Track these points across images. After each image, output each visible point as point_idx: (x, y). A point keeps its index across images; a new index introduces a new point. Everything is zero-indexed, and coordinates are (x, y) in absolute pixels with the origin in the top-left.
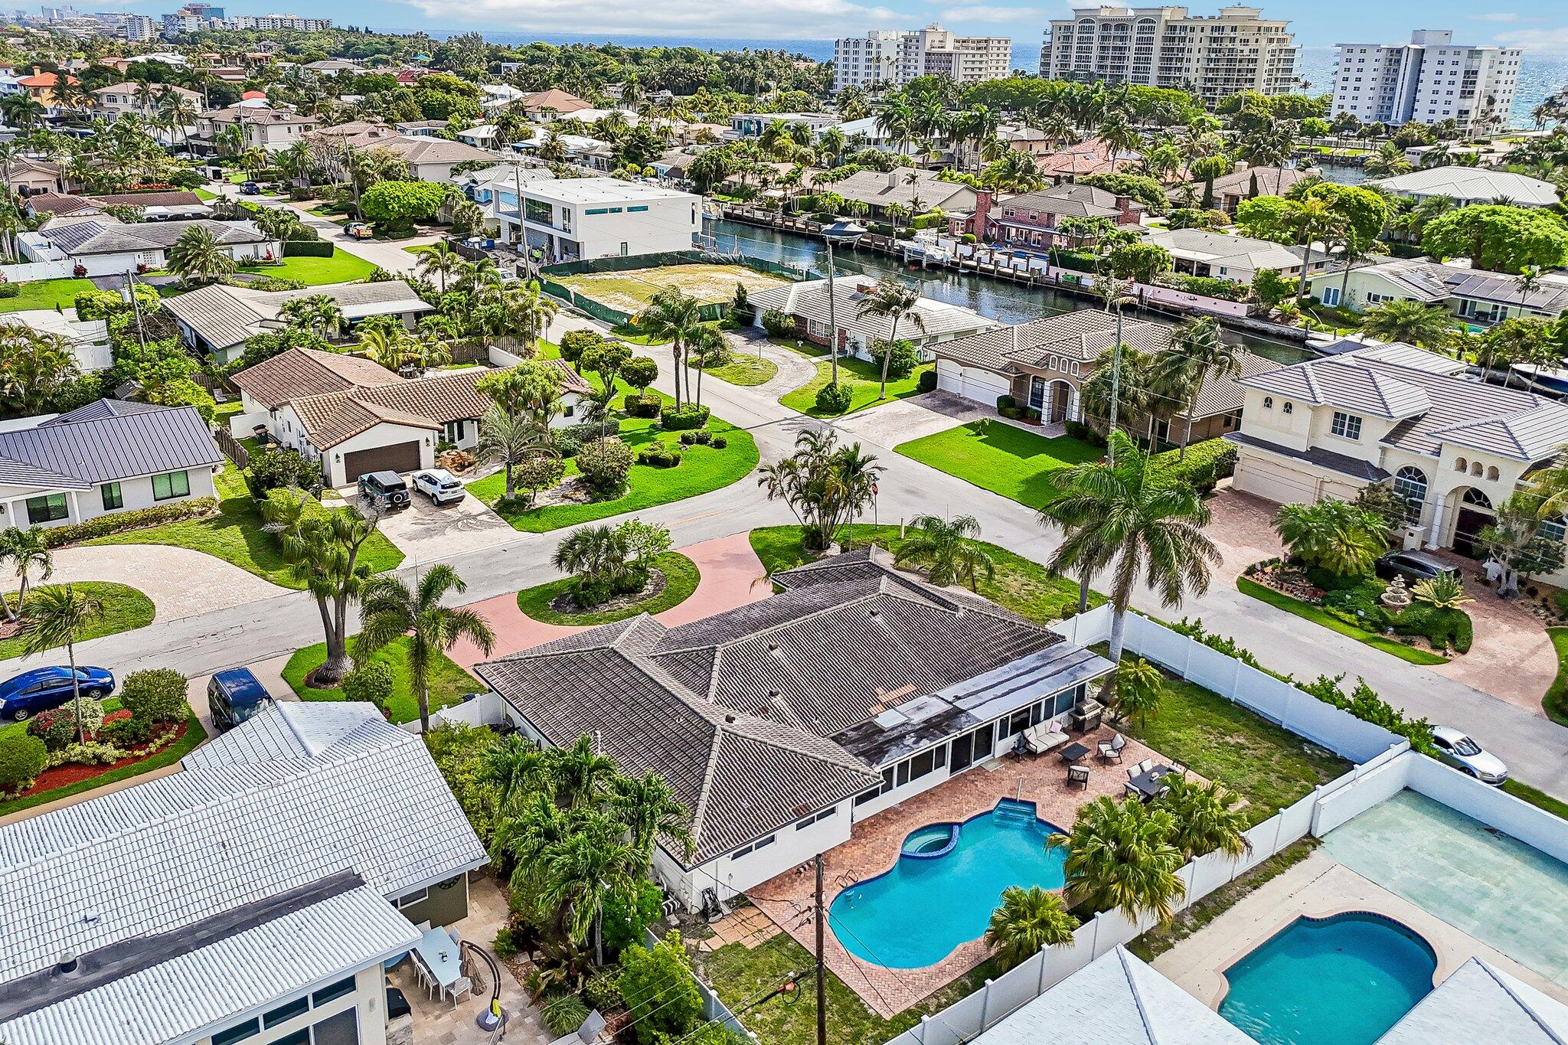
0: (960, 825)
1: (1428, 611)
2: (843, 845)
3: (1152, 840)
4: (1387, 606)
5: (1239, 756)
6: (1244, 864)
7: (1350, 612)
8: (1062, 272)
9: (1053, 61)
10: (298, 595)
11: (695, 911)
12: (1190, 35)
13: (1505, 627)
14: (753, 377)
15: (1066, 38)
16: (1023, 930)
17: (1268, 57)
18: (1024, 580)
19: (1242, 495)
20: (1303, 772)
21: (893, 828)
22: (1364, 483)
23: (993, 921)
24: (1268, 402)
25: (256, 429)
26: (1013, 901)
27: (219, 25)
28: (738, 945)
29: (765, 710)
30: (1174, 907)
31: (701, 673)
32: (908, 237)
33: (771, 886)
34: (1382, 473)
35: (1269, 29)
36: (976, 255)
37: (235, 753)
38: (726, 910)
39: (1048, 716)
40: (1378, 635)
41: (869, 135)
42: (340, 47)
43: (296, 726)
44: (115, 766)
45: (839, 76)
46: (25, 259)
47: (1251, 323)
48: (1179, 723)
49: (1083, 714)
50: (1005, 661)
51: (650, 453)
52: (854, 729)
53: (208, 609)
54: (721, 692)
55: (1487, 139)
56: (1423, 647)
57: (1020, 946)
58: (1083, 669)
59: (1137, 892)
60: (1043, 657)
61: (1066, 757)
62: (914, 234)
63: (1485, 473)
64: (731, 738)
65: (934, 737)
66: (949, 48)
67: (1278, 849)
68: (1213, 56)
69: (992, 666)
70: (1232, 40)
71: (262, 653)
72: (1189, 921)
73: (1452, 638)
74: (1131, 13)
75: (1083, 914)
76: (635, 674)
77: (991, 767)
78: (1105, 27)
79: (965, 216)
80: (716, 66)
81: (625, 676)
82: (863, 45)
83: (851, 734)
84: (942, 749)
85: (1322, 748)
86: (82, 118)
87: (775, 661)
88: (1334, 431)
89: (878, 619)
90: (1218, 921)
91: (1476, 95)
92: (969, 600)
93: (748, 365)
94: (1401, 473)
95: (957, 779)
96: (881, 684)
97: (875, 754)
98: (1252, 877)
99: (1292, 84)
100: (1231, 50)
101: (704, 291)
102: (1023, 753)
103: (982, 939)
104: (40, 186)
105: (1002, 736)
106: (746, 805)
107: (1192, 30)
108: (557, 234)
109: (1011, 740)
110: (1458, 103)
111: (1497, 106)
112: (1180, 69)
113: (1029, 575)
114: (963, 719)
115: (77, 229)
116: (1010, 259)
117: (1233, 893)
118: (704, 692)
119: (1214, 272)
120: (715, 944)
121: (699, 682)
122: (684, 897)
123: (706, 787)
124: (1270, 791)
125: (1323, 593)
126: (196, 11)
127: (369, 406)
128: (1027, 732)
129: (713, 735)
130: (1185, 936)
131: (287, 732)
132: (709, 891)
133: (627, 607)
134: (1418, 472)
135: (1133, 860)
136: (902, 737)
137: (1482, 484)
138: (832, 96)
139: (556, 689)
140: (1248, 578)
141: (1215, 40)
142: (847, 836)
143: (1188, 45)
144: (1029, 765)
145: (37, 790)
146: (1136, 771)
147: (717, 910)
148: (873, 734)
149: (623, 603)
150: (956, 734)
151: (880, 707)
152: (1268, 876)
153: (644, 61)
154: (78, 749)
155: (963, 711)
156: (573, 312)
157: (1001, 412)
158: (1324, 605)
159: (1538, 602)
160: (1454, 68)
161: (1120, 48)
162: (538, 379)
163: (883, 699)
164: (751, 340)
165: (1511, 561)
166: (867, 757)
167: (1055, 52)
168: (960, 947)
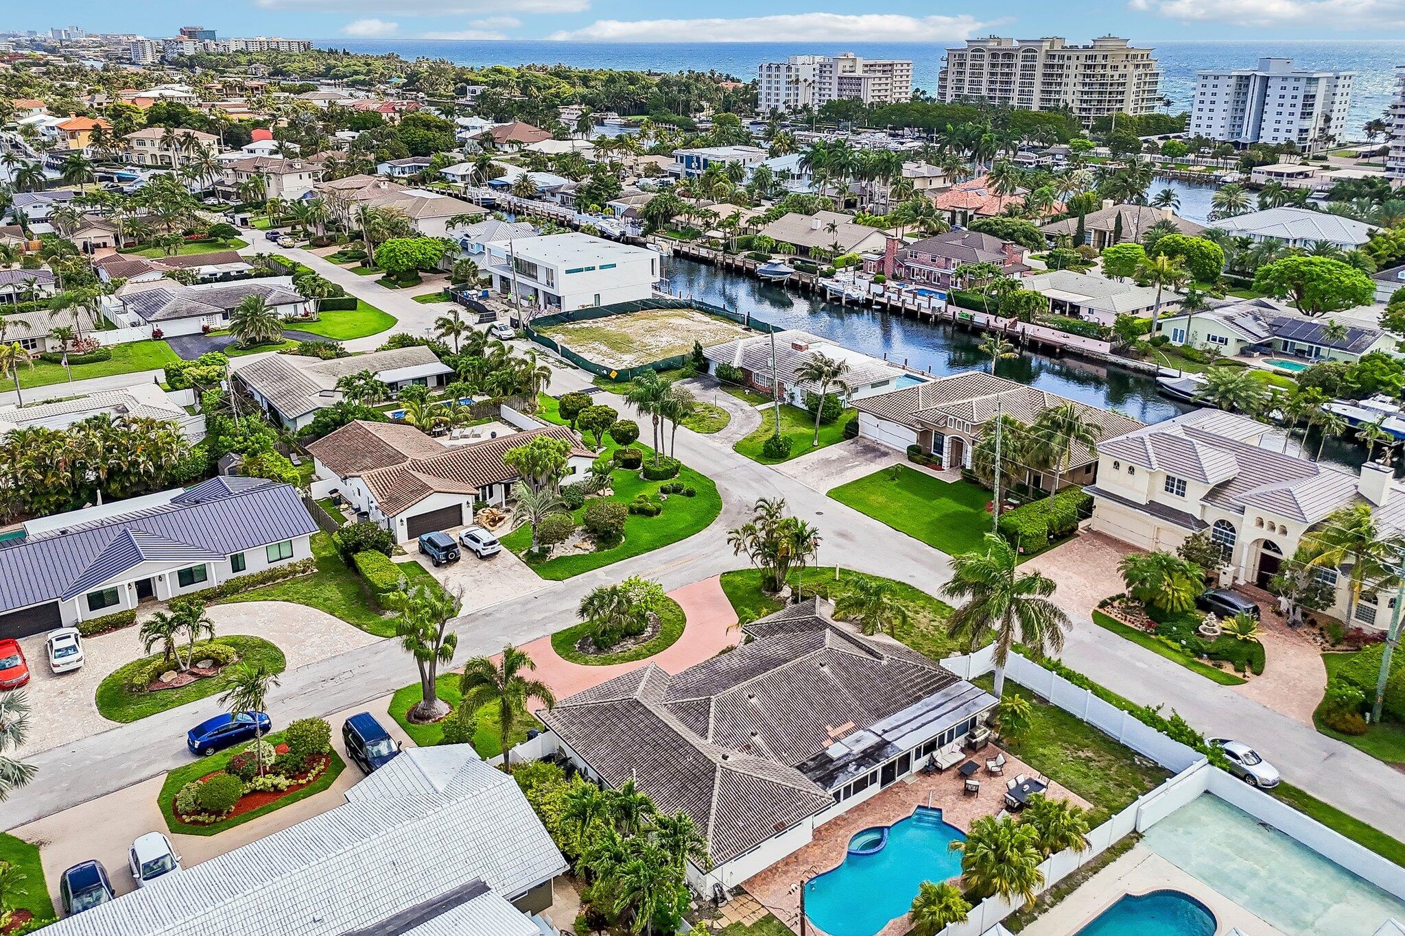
0: (889, 828)
1: (1232, 642)
2: (807, 846)
3: (1021, 847)
4: (1203, 636)
5: (1088, 767)
6: (1087, 856)
7: (1176, 641)
8: (958, 310)
9: (949, 84)
10: (387, 643)
11: (708, 899)
12: (1066, 62)
13: (1291, 652)
14: (710, 423)
15: (961, 65)
16: (934, 913)
17: (1135, 80)
18: (931, 616)
19: (1098, 535)
20: (1133, 779)
21: (842, 832)
22: (1189, 533)
23: (914, 906)
24: (1117, 465)
25: (331, 493)
26: (926, 892)
27: (212, 47)
28: (739, 923)
29: (748, 747)
30: (1035, 891)
31: (701, 718)
32: (829, 275)
33: (758, 880)
34: (1202, 524)
35: (1135, 57)
36: (887, 294)
37: (382, 788)
38: (729, 898)
39: (950, 741)
40: (1196, 659)
41: (793, 171)
42: (322, 68)
43: (424, 769)
44: (287, 793)
45: (763, 97)
46: (110, 326)
47: (1113, 358)
48: (1046, 741)
49: (974, 737)
50: (919, 699)
51: (637, 505)
52: (813, 760)
53: (324, 656)
54: (717, 734)
55: (1324, 154)
56: (1228, 669)
57: (932, 924)
58: (975, 704)
59: (1011, 883)
60: (946, 695)
61: (965, 772)
62: (834, 273)
63: (1277, 530)
64: (728, 773)
65: (868, 765)
66: (859, 73)
67: (1113, 842)
68: (1087, 80)
69: (908, 704)
70: (1104, 67)
71: (371, 693)
72: (1048, 899)
73: (1250, 663)
74: (1016, 44)
75: (974, 898)
76: (654, 720)
77: (909, 781)
78: (994, 56)
79: (876, 257)
80: (655, 89)
81: (647, 722)
82: (783, 68)
83: (811, 763)
84: (874, 774)
85: (1147, 759)
86: (115, 160)
87: (753, 707)
88: (1167, 489)
89: (826, 669)
90: (1069, 899)
91: (1315, 115)
92: (890, 648)
93: (706, 413)
94: (1217, 524)
95: (885, 792)
96: (830, 722)
97: (827, 780)
98: (1093, 865)
99: (1157, 103)
100: (1103, 76)
101: (664, 339)
102: (932, 769)
103: (906, 915)
104: (100, 241)
105: (918, 757)
106: (741, 824)
107: (1069, 58)
108: (541, 288)
109: (924, 760)
110: (1299, 123)
111: (1332, 124)
112: (1059, 92)
113: (935, 611)
114: (889, 749)
115: (150, 295)
116: (915, 297)
117: (1079, 877)
118: (704, 733)
119: (1083, 312)
120: (724, 923)
121: (700, 726)
122: (700, 889)
123: (713, 811)
124: (1108, 796)
125: (1156, 625)
126: (191, 34)
127: (420, 476)
128: (935, 753)
129: (714, 771)
130: (1046, 911)
131: (417, 773)
132: (717, 885)
133: (634, 648)
134: (1229, 524)
135: (1009, 861)
136: (846, 765)
137: (1275, 537)
138: (758, 114)
139: (598, 731)
140: (1100, 610)
141: (1089, 67)
142: (810, 839)
143: (1065, 71)
144: (937, 778)
145: (236, 813)
146: (1012, 784)
147: (724, 898)
148: (826, 763)
149: (630, 645)
150: (884, 762)
151: (829, 741)
152: (1105, 864)
153: (593, 83)
154: (261, 780)
155: (889, 743)
156: (561, 362)
157: (911, 459)
158: (1156, 634)
159: (1316, 631)
160: (1295, 93)
161: (1007, 74)
162: (551, 452)
163: (832, 734)
164: (707, 387)
165: (1296, 600)
166: (823, 783)
167: (950, 77)
168: (891, 922)
